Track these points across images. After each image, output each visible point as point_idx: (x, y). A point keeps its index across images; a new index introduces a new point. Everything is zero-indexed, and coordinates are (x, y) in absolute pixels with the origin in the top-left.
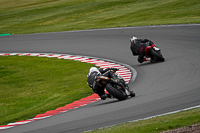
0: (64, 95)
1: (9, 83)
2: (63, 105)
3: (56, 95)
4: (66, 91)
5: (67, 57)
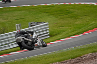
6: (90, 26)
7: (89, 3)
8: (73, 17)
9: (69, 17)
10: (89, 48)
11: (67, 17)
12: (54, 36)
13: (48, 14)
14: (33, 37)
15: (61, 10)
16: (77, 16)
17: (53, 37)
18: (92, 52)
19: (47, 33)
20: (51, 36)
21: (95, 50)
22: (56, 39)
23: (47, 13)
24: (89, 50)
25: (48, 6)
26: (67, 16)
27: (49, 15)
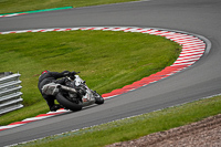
0: (130, 72)
1: (71, 60)
2: (130, 83)
3: (122, 72)
4: (134, 67)
5: (134, 30)
6: (114, 80)
7: (111, 29)
8: (76, 60)
9: (67, 61)
10: (113, 131)
11: (62, 61)
12: (33, 104)
13: (18, 54)
14: (77, 84)
15: (48, 45)
16: (85, 58)
17: (32, 108)
18: (121, 141)
19: (18, 97)
20: (26, 103)
21: (127, 135)
22: (38, 111)
23: (16, 51)
24: (114, 136)
25: (19, 36)
26: (63, 58)
27: (21, 57)
